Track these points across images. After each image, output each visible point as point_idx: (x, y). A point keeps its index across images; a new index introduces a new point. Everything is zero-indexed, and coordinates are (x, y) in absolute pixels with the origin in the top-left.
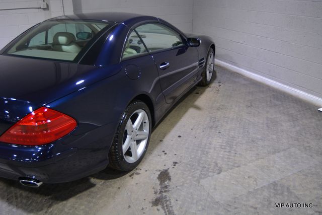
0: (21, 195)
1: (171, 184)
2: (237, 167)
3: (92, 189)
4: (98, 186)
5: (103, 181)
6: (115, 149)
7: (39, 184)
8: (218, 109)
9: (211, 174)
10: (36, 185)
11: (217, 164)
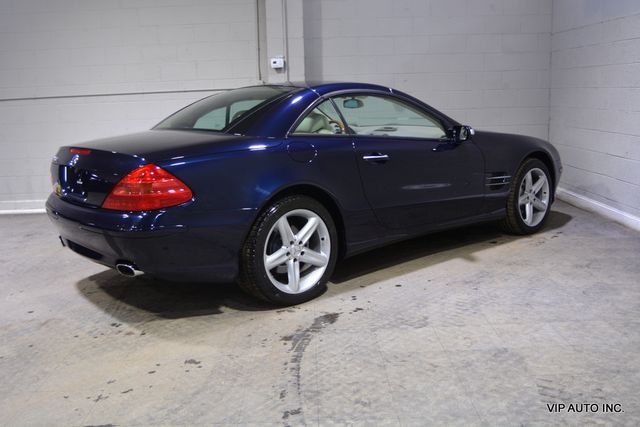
0: (124, 308)
1: (331, 327)
2: (459, 326)
3: (216, 316)
4: (226, 314)
5: (236, 311)
6: (252, 253)
7: (137, 272)
8: (510, 264)
9: (404, 326)
10: (132, 273)
11: (426, 318)
